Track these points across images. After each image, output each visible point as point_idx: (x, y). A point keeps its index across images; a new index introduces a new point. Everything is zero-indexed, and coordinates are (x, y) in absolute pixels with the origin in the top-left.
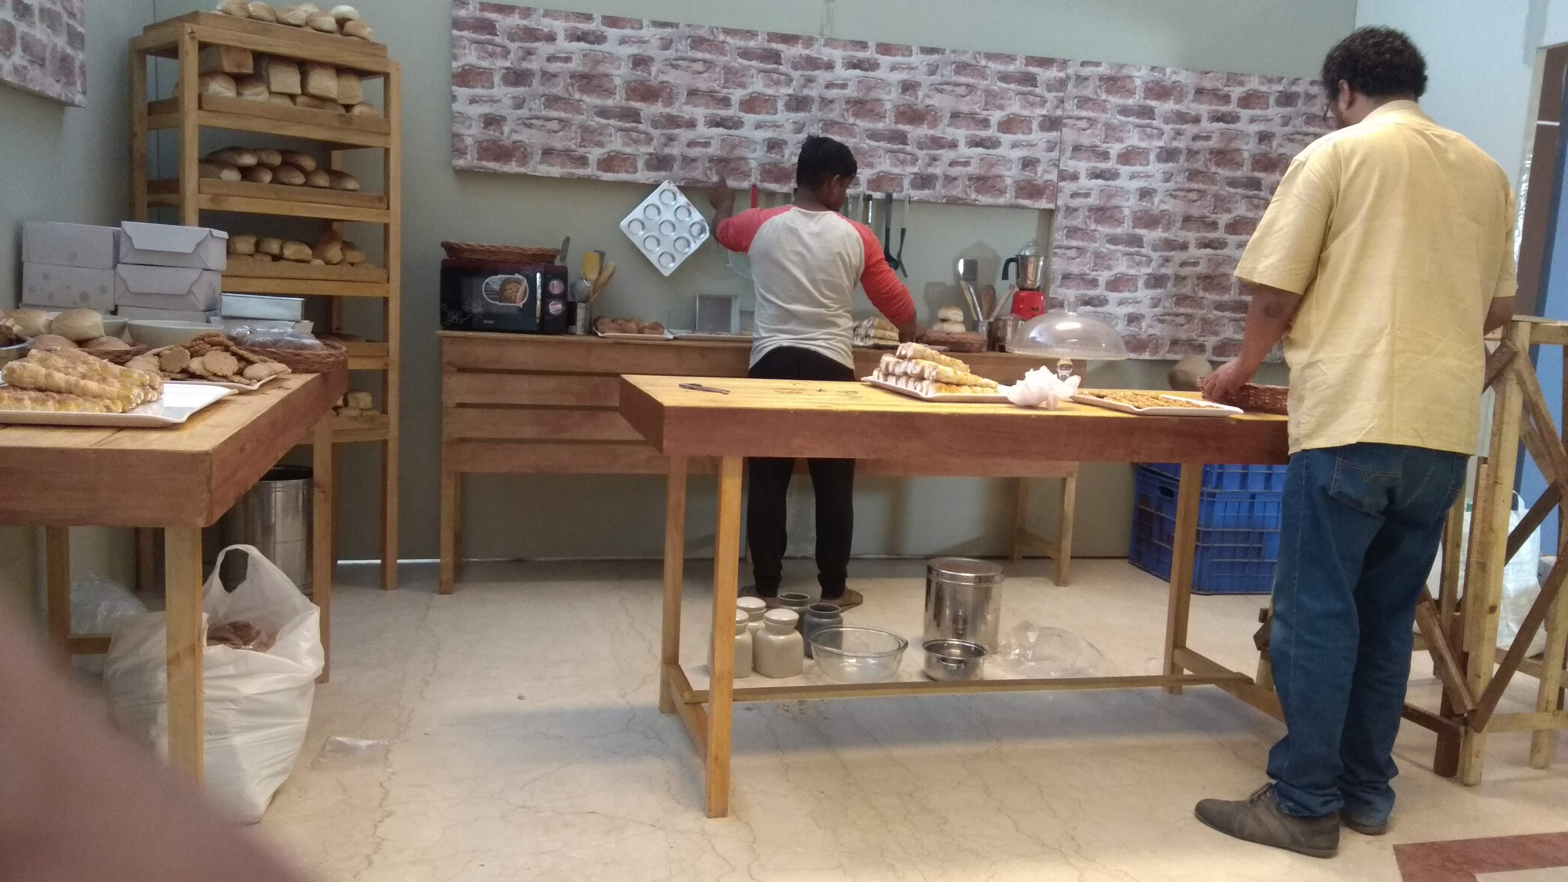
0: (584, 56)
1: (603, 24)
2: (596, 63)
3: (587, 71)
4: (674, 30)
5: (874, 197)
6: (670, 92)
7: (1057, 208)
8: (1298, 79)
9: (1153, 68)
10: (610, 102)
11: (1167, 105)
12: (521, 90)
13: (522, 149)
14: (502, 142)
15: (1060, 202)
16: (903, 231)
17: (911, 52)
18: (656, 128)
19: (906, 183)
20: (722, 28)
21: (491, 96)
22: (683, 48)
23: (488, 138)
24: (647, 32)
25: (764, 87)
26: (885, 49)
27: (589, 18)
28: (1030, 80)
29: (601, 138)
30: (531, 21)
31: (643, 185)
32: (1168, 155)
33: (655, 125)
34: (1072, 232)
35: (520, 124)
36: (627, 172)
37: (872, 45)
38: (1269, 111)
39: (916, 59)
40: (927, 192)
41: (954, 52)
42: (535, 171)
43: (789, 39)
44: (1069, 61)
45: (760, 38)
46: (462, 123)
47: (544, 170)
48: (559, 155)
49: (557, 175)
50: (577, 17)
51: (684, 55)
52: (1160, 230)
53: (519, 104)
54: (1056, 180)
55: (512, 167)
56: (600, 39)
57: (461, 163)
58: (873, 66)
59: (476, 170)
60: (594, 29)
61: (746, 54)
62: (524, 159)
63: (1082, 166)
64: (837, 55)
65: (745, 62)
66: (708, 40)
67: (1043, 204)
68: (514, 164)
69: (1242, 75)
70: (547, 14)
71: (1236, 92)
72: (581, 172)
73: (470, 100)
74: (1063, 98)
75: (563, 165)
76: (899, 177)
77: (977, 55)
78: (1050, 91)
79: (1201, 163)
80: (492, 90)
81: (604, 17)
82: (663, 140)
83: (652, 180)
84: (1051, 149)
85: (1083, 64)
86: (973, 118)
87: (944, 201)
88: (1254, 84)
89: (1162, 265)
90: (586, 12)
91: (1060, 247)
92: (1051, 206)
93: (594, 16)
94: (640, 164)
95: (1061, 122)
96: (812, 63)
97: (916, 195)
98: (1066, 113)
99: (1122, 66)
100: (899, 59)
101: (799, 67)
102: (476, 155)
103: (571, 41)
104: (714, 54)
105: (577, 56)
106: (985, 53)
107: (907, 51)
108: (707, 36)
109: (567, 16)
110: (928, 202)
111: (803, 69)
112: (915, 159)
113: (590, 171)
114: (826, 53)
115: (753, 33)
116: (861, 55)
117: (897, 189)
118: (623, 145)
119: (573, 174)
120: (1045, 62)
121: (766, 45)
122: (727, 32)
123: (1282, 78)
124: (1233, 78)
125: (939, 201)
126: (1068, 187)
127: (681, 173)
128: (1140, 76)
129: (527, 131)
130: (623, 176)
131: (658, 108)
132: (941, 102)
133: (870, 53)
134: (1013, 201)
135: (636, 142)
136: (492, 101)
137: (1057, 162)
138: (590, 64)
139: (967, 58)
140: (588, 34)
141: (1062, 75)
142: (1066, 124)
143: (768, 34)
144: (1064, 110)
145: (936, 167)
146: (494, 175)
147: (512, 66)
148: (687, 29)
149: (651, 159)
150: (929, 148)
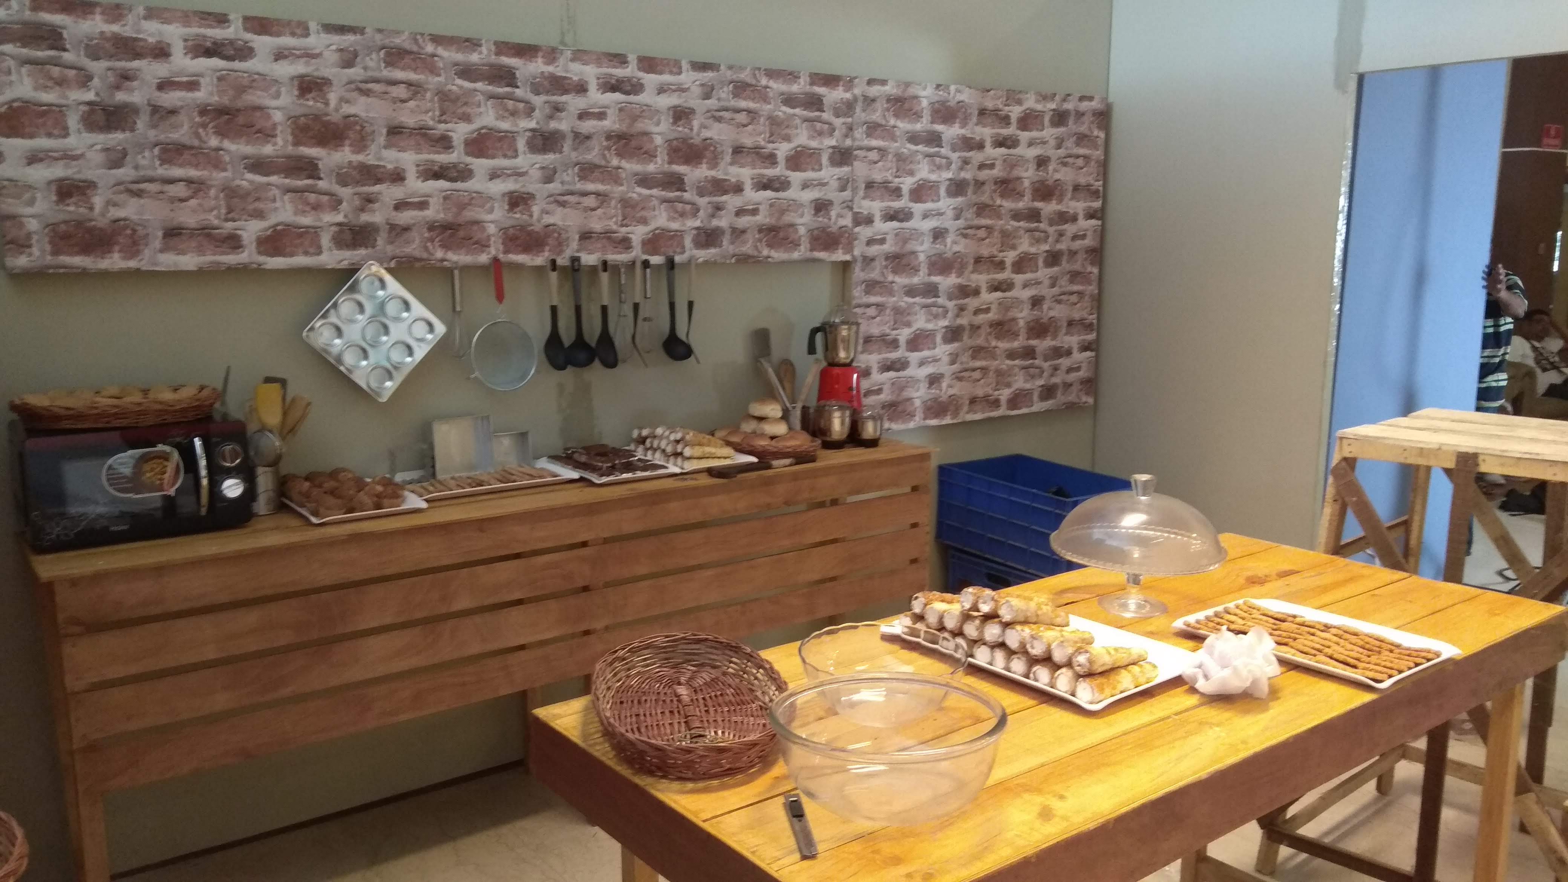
0: (220, 79)
1: (246, 29)
2: (241, 90)
3: (227, 102)
4: (358, 37)
5: (652, 262)
6: (362, 130)
7: (855, 260)
8: (1069, 95)
9: (938, 86)
10: (268, 150)
11: (953, 129)
12: (117, 138)
13: (129, 232)
14: (93, 223)
15: (857, 252)
16: (691, 304)
17: (680, 68)
18: (345, 185)
19: (688, 242)
20: (430, 35)
21: (65, 151)
22: (373, 64)
23: (67, 217)
24: (316, 40)
25: (497, 119)
26: (649, 64)
27: (222, 20)
28: (814, 103)
29: (260, 205)
30: (124, 25)
31: (334, 271)
32: (957, 188)
33: (343, 180)
34: (871, 286)
35: (121, 192)
36: (306, 253)
37: (632, 58)
38: (1044, 132)
39: (688, 77)
40: (713, 250)
41: (730, 68)
42: (156, 264)
43: (525, 51)
44: (856, 78)
45: (484, 49)
46: (18, 197)
47: (169, 261)
48: (192, 236)
49: (192, 267)
50: (202, 19)
51: (376, 74)
52: (954, 275)
53: (116, 159)
54: (850, 225)
55: (115, 261)
56: (245, 52)
57: (22, 261)
58: (636, 88)
59: (51, 271)
60: (232, 36)
61: (467, 72)
62: (134, 247)
63: (875, 206)
64: (590, 72)
65: (467, 84)
66: (410, 53)
67: (840, 256)
68: (116, 256)
69: (1020, 92)
70: (151, 13)
71: (1015, 112)
72: (231, 259)
73: (27, 158)
74: (852, 124)
75: (200, 251)
76: (679, 234)
77: (757, 72)
78: (838, 116)
79: (987, 195)
80: (67, 141)
81: (246, 19)
82: (357, 202)
83: (346, 262)
84: (843, 189)
85: (871, 82)
86: (757, 153)
87: (733, 260)
88: (1031, 102)
89: (957, 316)
90: (218, 10)
91: (859, 306)
92: (848, 258)
93: (231, 17)
94: (325, 240)
95: (851, 154)
96: (559, 85)
97: (702, 255)
98: (857, 143)
99: (907, 85)
100: (667, 78)
101: (541, 90)
102: (48, 248)
103: (196, 57)
104: (422, 73)
105: (208, 79)
106: (765, 70)
107: (675, 67)
108: (407, 45)
109: (186, 17)
110: (715, 263)
111: (547, 92)
112: (696, 210)
113: (247, 255)
114: (577, 71)
115: (475, 41)
116: (620, 72)
117: (678, 250)
118: (296, 214)
119: (219, 263)
120: (831, 80)
121: (493, 59)
122: (437, 40)
123: (1055, 95)
124: (1013, 96)
125: (728, 262)
126: (864, 232)
127: (390, 249)
128: (926, 95)
129: (134, 201)
130: (301, 260)
131: (344, 156)
132: (718, 132)
133: (630, 71)
134: (809, 255)
135: (316, 207)
136: (68, 157)
137: (850, 204)
138: (231, 92)
139: (745, 76)
140: (223, 45)
141: (848, 95)
142: (856, 156)
143: (496, 43)
144: (854, 140)
145: (721, 217)
146: (83, 274)
147: (98, 99)
148: (378, 37)
149: (341, 232)
150: (711, 194)
